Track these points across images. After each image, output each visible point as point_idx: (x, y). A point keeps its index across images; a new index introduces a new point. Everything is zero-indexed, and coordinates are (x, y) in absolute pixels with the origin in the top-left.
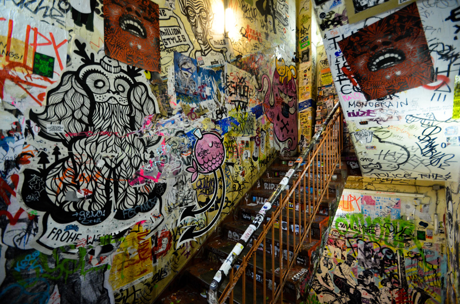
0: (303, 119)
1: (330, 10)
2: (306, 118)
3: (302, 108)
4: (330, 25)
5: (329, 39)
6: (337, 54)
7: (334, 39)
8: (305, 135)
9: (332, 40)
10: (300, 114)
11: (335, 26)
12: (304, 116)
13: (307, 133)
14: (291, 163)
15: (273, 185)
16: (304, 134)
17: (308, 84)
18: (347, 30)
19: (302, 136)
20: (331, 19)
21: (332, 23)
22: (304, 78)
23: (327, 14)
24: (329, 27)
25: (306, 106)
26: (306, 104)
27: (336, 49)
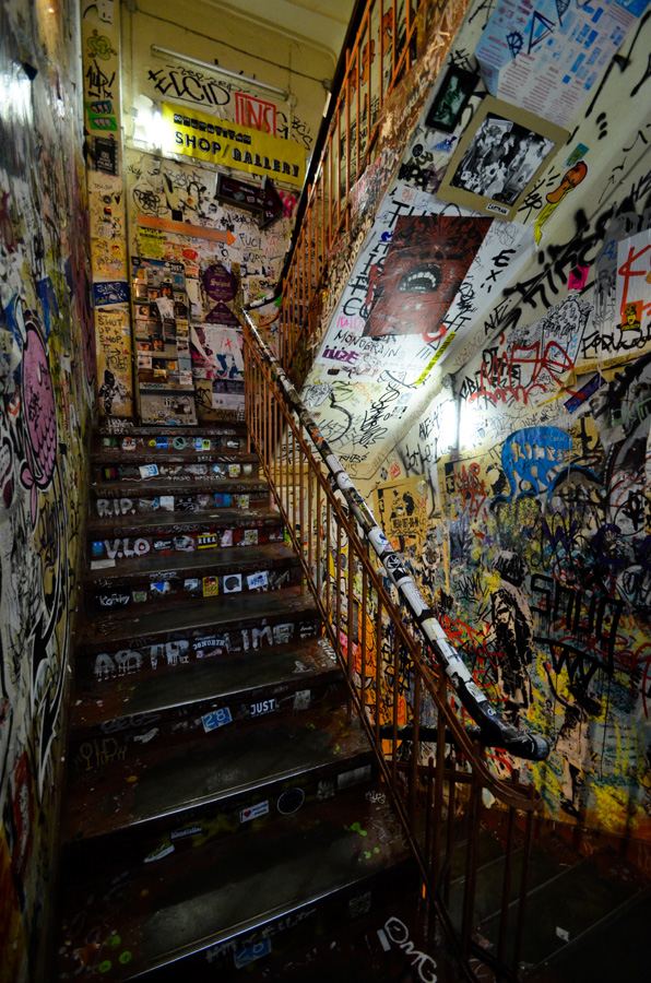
0: (108, 330)
1: (431, 151)
2: (117, 328)
3: (103, 301)
4: (413, 176)
5: (394, 202)
6: (385, 236)
7: (400, 205)
8: (117, 374)
9: (397, 206)
10: (97, 313)
11: (417, 184)
12: (111, 323)
13: (120, 366)
14: (129, 442)
15: (128, 501)
16: (113, 371)
17: (117, 239)
18: (424, 203)
19: (107, 373)
20: (422, 167)
21: (417, 177)
22: (103, 216)
23: (424, 154)
24: (408, 180)
25: (113, 297)
26: (115, 293)
27: (390, 226)
